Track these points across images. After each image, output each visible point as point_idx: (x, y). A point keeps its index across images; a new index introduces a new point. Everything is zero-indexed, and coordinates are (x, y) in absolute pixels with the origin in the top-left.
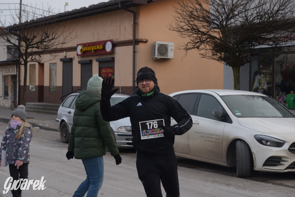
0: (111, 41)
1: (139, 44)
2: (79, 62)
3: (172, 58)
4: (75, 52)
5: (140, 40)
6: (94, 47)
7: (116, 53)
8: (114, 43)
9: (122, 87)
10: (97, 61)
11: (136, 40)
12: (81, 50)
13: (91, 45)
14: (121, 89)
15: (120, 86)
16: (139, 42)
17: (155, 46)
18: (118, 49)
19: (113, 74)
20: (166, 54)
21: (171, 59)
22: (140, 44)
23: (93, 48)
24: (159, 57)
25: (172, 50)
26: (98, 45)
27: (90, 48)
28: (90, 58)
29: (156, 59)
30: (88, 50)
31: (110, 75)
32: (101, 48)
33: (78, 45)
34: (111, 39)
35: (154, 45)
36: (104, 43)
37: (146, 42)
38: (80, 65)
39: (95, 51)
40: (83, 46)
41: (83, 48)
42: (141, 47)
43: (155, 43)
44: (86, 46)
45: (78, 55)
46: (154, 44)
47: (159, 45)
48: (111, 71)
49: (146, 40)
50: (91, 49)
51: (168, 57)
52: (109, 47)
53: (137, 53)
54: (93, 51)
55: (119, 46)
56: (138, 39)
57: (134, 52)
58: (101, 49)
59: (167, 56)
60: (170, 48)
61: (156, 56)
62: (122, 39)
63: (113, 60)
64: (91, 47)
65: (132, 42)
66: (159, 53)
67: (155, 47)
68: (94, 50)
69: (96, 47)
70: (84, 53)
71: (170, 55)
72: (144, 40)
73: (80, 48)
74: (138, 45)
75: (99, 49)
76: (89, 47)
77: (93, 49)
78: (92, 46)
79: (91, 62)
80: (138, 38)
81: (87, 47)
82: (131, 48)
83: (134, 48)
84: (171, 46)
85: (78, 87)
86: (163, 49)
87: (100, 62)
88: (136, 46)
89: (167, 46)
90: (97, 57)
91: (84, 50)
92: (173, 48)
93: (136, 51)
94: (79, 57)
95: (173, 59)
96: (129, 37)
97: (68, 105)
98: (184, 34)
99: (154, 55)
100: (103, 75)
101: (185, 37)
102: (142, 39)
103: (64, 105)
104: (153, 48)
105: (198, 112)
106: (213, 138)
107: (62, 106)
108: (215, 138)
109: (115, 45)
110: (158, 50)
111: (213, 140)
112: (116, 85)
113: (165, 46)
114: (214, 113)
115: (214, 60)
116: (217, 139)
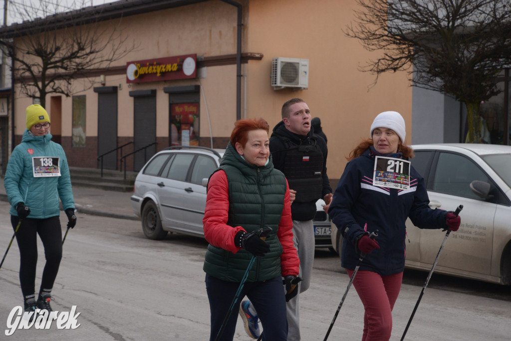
0: (194, 56)
1: (247, 62)
2: (131, 94)
3: (306, 86)
4: (124, 76)
5: (249, 54)
6: (162, 68)
7: (203, 78)
8: (200, 60)
9: (214, 139)
10: (166, 92)
11: (242, 54)
12: (136, 72)
13: (155, 63)
14: (214, 141)
15: (211, 136)
16: (249, 59)
17: (276, 65)
18: (206, 71)
19: (198, 115)
20: (295, 80)
21: (304, 89)
22: (250, 62)
23: (159, 69)
24: (284, 85)
25: (306, 72)
26: (169, 64)
27: (153, 69)
28: (153, 87)
29: (278, 89)
30: (150, 72)
31: (190, 116)
32: (175, 69)
33: (129, 64)
34: (192, 52)
35: (275, 63)
36: (180, 60)
37: (260, 58)
38: (132, 99)
39: (163, 74)
40: (139, 65)
41: (140, 68)
42: (251, 67)
43: (276, 60)
44: (145, 66)
45: (128, 81)
46: (275, 61)
47: (284, 64)
48: (193, 109)
49: (260, 55)
50: (155, 71)
51: (299, 86)
52: (189, 67)
53: (244, 78)
54: (158, 75)
55: (208, 66)
56: (247, 54)
57: (239, 76)
58: (174, 71)
59: (298, 83)
60: (301, 69)
61: (279, 84)
62: (215, 52)
63: (197, 91)
64: (154, 67)
65: (235, 58)
66: (283, 79)
67: (276, 67)
68: (160, 73)
69: (165, 68)
70: (141, 78)
71: (303, 81)
72: (257, 56)
73: (132, 69)
74: (246, 65)
75: (170, 70)
76: (151, 67)
77: (159, 71)
78: (157, 64)
79: (154, 94)
80: (246, 52)
81: (147, 68)
82: (232, 69)
83: (239, 70)
85: (129, 138)
86: (291, 71)
87: (172, 94)
88: (242, 65)
89: (296, 65)
90: (166, 86)
91: (141, 72)
92: (307, 69)
93: (242, 74)
94: (131, 84)
95: (307, 89)
96: (229, 48)
97: (157, 172)
98: (373, 45)
99: (274, 82)
100: (176, 116)
101: (374, 50)
102: (254, 53)
103: (146, 171)
104: (272, 69)
105: (436, 185)
106: (470, 233)
107: (144, 173)
108: (475, 232)
109: (200, 63)
110: (282, 73)
111: (472, 236)
112: (203, 134)
113: (294, 66)
114: (475, 188)
115: (434, 90)
116: (480, 234)
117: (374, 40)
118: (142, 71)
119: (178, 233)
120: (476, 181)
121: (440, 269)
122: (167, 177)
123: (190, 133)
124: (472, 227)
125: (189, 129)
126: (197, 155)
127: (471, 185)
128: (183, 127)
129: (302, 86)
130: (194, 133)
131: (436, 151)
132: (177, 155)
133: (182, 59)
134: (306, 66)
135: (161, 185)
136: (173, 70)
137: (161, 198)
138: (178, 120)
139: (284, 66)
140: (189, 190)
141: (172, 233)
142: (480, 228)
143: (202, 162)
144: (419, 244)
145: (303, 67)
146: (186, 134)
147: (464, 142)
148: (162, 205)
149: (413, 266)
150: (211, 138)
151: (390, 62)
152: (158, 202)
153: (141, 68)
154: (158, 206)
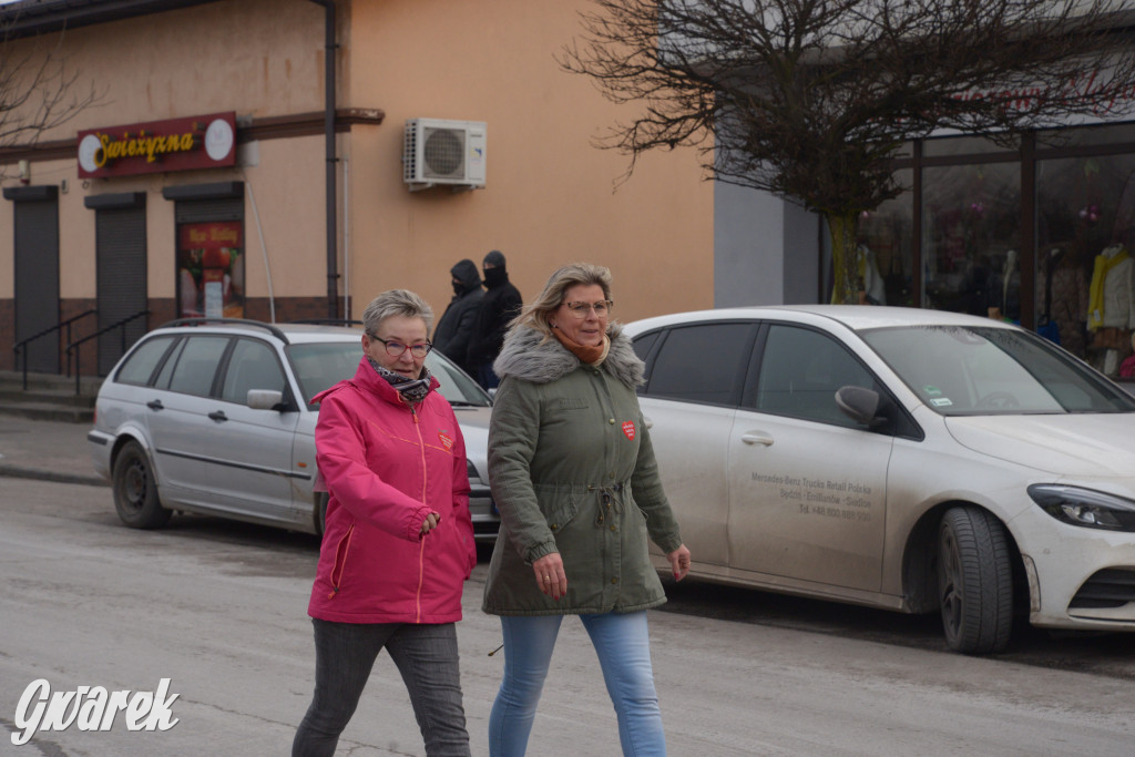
0: (230, 117)
1: (349, 130)
2: (90, 203)
3: (481, 182)
4: (72, 163)
5: (353, 112)
6: (158, 144)
7: (252, 166)
8: (243, 125)
9: (277, 300)
10: (167, 198)
11: (336, 112)
12: (100, 155)
13: (142, 133)
14: (276, 307)
15: (271, 295)
16: (352, 123)
17: (414, 135)
18: (256, 150)
19: (239, 247)
20: (456, 167)
21: (477, 187)
22: (355, 128)
23: (150, 147)
24: (432, 181)
25: (480, 151)
26: (173, 134)
27: (137, 146)
28: (139, 187)
29: (418, 188)
30: (131, 154)
31: (224, 251)
32: (188, 146)
33: (82, 134)
34: (226, 107)
35: (411, 132)
36: (199, 126)
37: (377, 120)
38: (91, 214)
39: (160, 157)
40: (106, 137)
41: (107, 145)
42: (357, 139)
43: (414, 124)
44: (120, 139)
45: (82, 174)
46: (411, 127)
47: (431, 133)
48: (232, 236)
49: (378, 114)
50: (141, 150)
51: (466, 181)
52: (219, 142)
53: (343, 164)
54: (150, 159)
55: (261, 138)
56: (348, 110)
57: (332, 160)
58: (186, 151)
59: (463, 176)
60: (470, 145)
61: (420, 178)
62: (276, 108)
63: (237, 194)
64: (141, 143)
65: (323, 120)
66: (430, 166)
67: (414, 140)
68: (155, 154)
69: (165, 143)
70: (111, 167)
71: (474, 171)
72: (371, 115)
73: (90, 146)
74: (346, 135)
75: (176, 148)
76: (133, 142)
77: (150, 150)
78: (147, 136)
79: (140, 202)
80: (345, 106)
81: (125, 143)
82: (315, 144)
83: (331, 147)
84: (476, 136)
85: (86, 301)
86: (446, 148)
87: (181, 202)
88: (338, 136)
89: (459, 135)
90: (169, 183)
91: (112, 152)
92: (482, 143)
93: (338, 156)
94: (88, 180)
95: (483, 188)
96: (307, 98)
97: (146, 377)
98: (623, 89)
99: (410, 174)
100: (192, 252)
101: (627, 100)
102: (364, 109)
103: (122, 376)
104: (406, 143)
105: (761, 396)
106: (837, 501)
107: (116, 379)
108: (848, 498)
109: (244, 133)
110: (426, 154)
111: (841, 507)
112: (252, 291)
113: (455, 138)
114: (844, 400)
115: (759, 188)
116: (858, 503)
117: (625, 79)
118: (114, 151)
119: (195, 513)
120: (849, 387)
121: (774, 582)
122: (169, 388)
123: (223, 289)
124: (841, 488)
125: (221, 280)
126: (234, 339)
127: (838, 396)
128: (208, 275)
129: (473, 182)
130: (232, 287)
131: (760, 322)
132: (191, 339)
133: (204, 123)
134: (480, 136)
135: (156, 406)
136: (183, 148)
137: (156, 435)
138: (197, 261)
139: (431, 137)
140: (218, 417)
141: (180, 512)
142: (858, 489)
143: (245, 352)
144: (727, 528)
145: (473, 139)
146: (214, 292)
147: (828, 302)
148: (159, 451)
149: (713, 577)
150: (272, 300)
151: (662, 128)
152: (148, 443)
153: (111, 145)
154: (148, 454)
